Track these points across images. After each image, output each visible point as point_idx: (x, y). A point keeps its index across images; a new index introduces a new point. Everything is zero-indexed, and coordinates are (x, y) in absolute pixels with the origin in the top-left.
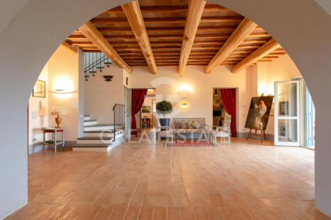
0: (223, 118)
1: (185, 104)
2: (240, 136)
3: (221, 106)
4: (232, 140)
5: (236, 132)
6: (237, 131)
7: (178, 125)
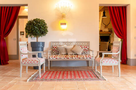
0: (112, 44)
1: (65, 24)
2: (132, 63)
3: (111, 31)
4: (122, 68)
5: (127, 59)
6: (128, 57)
7: (55, 50)
